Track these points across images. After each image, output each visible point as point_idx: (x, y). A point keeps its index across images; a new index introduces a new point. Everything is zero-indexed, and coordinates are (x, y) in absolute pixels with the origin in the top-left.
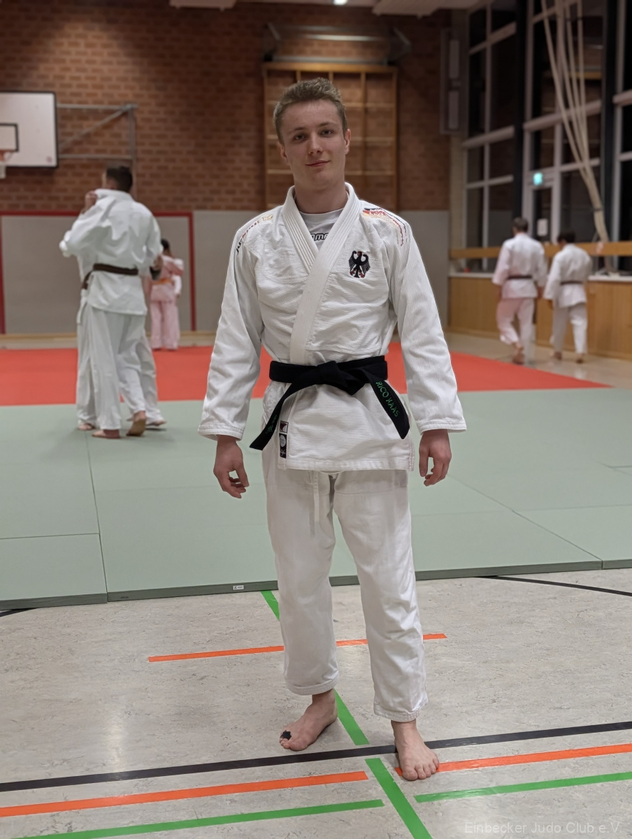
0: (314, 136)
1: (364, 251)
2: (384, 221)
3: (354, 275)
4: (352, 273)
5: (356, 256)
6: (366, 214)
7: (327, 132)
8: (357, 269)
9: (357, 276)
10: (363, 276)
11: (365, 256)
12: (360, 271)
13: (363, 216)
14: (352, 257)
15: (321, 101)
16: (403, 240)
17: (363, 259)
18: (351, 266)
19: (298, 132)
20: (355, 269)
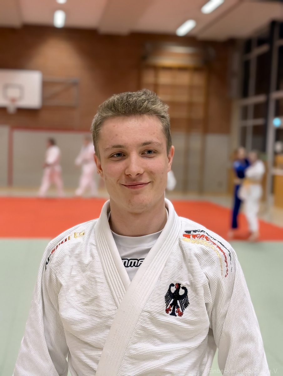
0: (134, 157)
1: (183, 284)
2: (207, 249)
3: (170, 312)
4: (167, 311)
5: (173, 289)
6: (186, 239)
7: (150, 152)
8: (175, 304)
9: (173, 314)
10: (181, 314)
11: (184, 288)
12: (178, 307)
13: (183, 242)
14: (169, 290)
15: (146, 117)
16: (227, 271)
17: (182, 292)
18: (167, 301)
19: (116, 150)
20: (171, 305)
